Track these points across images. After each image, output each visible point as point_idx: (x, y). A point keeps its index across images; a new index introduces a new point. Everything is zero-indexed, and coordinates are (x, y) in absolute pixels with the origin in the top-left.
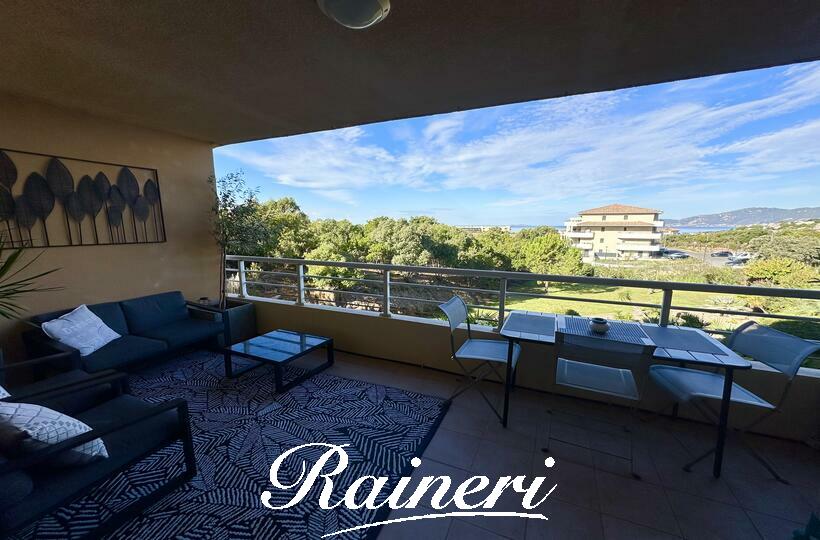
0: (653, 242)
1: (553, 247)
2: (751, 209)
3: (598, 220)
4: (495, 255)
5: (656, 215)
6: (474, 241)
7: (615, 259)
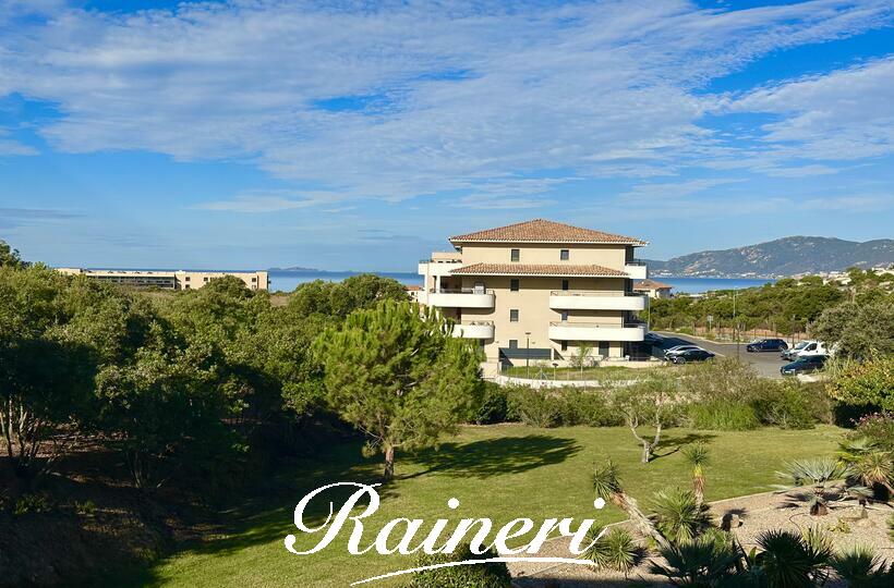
0: (629, 319)
1: (402, 340)
2: (795, 239)
3: (498, 258)
4: (228, 370)
5: (629, 249)
6: (155, 327)
7: (550, 363)
